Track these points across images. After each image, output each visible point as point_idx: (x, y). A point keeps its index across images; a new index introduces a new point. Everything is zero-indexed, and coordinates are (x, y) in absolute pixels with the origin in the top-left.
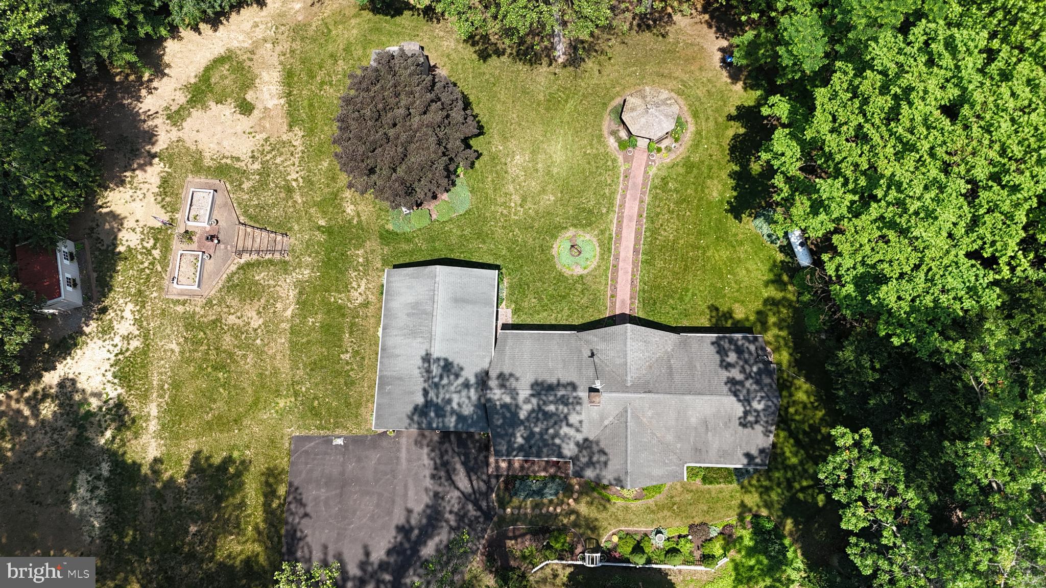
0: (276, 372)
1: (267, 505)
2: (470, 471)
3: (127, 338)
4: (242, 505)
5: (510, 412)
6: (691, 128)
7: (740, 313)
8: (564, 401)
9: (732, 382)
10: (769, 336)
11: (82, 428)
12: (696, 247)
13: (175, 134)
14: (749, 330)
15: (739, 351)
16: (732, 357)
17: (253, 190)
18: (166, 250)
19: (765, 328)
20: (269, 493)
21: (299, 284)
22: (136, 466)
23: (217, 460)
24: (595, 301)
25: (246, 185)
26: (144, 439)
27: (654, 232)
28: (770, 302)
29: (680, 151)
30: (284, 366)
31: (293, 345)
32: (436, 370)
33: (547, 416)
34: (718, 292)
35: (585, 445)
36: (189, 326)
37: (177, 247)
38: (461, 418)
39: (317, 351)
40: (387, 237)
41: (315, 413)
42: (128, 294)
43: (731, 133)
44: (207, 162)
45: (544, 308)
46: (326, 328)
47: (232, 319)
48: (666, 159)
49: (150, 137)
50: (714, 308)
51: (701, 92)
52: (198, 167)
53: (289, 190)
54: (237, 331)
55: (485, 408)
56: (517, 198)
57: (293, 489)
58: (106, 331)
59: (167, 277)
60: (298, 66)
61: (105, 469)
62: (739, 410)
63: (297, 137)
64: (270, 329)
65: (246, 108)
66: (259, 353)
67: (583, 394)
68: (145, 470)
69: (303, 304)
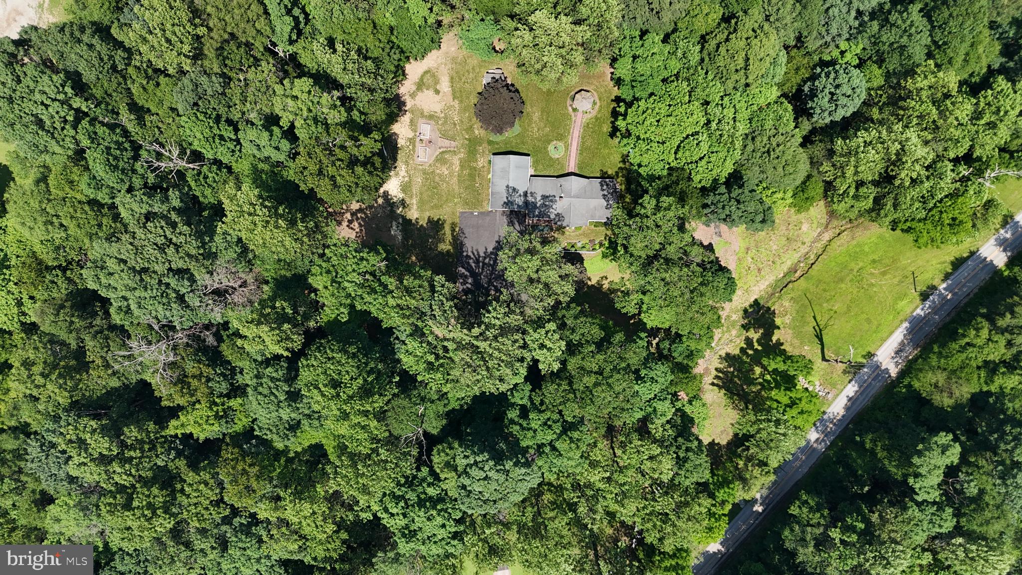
0: (453, 190)
1: (452, 234)
2: (520, 224)
3: (403, 177)
4: (444, 234)
5: (534, 205)
6: (598, 104)
7: (610, 173)
8: (551, 201)
9: (604, 195)
10: (619, 180)
11: (392, 207)
12: (597, 149)
13: (413, 102)
14: (613, 178)
15: (607, 185)
16: (605, 187)
17: (443, 124)
18: (414, 146)
19: (618, 177)
20: (453, 230)
21: (460, 159)
22: (410, 220)
23: (435, 219)
24: (563, 167)
25: (440, 122)
26: (412, 211)
27: (583, 143)
28: (620, 168)
29: (594, 113)
30: (456, 188)
31: (459, 180)
32: (511, 191)
33: (546, 206)
34: (604, 165)
35: (558, 215)
36: (424, 173)
37: (418, 144)
38: (518, 206)
39: (467, 183)
40: (490, 143)
41: (467, 204)
42: (402, 162)
43: (612, 106)
44: (426, 114)
45: (545, 169)
46: (470, 175)
47: (438, 171)
48: (589, 116)
49: (404, 104)
50: (601, 170)
51: (602, 90)
52: (422, 115)
53: (455, 124)
54: (440, 176)
55: (526, 203)
56: (536, 129)
57: (461, 229)
58: (397, 174)
59: (416, 156)
60: (455, 75)
61: (401, 220)
62: (605, 204)
63: (456, 104)
64: (451, 175)
65: (437, 92)
66: (448, 183)
67: (557, 198)
68: (413, 221)
69: (462, 166)
